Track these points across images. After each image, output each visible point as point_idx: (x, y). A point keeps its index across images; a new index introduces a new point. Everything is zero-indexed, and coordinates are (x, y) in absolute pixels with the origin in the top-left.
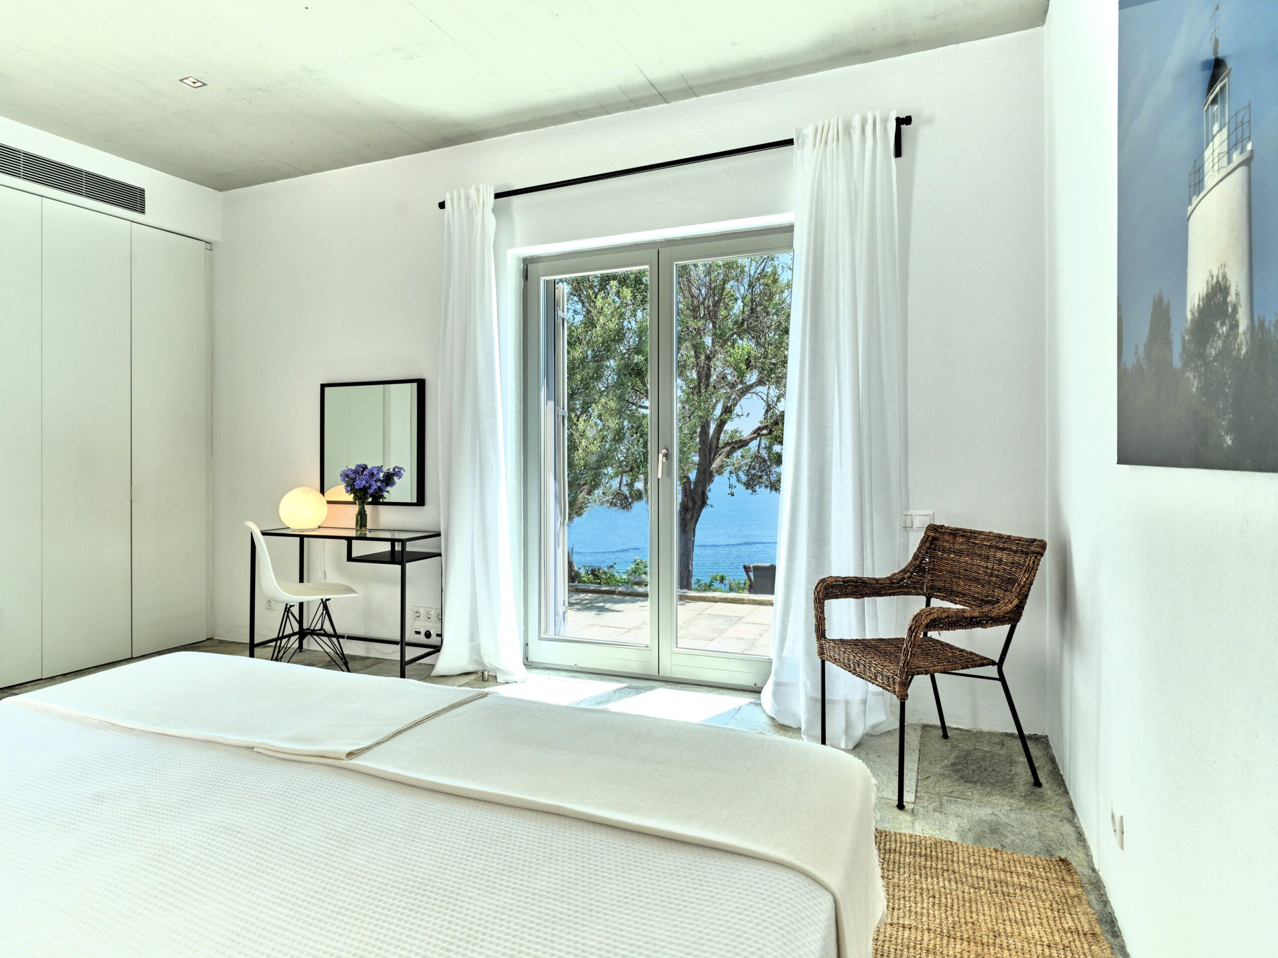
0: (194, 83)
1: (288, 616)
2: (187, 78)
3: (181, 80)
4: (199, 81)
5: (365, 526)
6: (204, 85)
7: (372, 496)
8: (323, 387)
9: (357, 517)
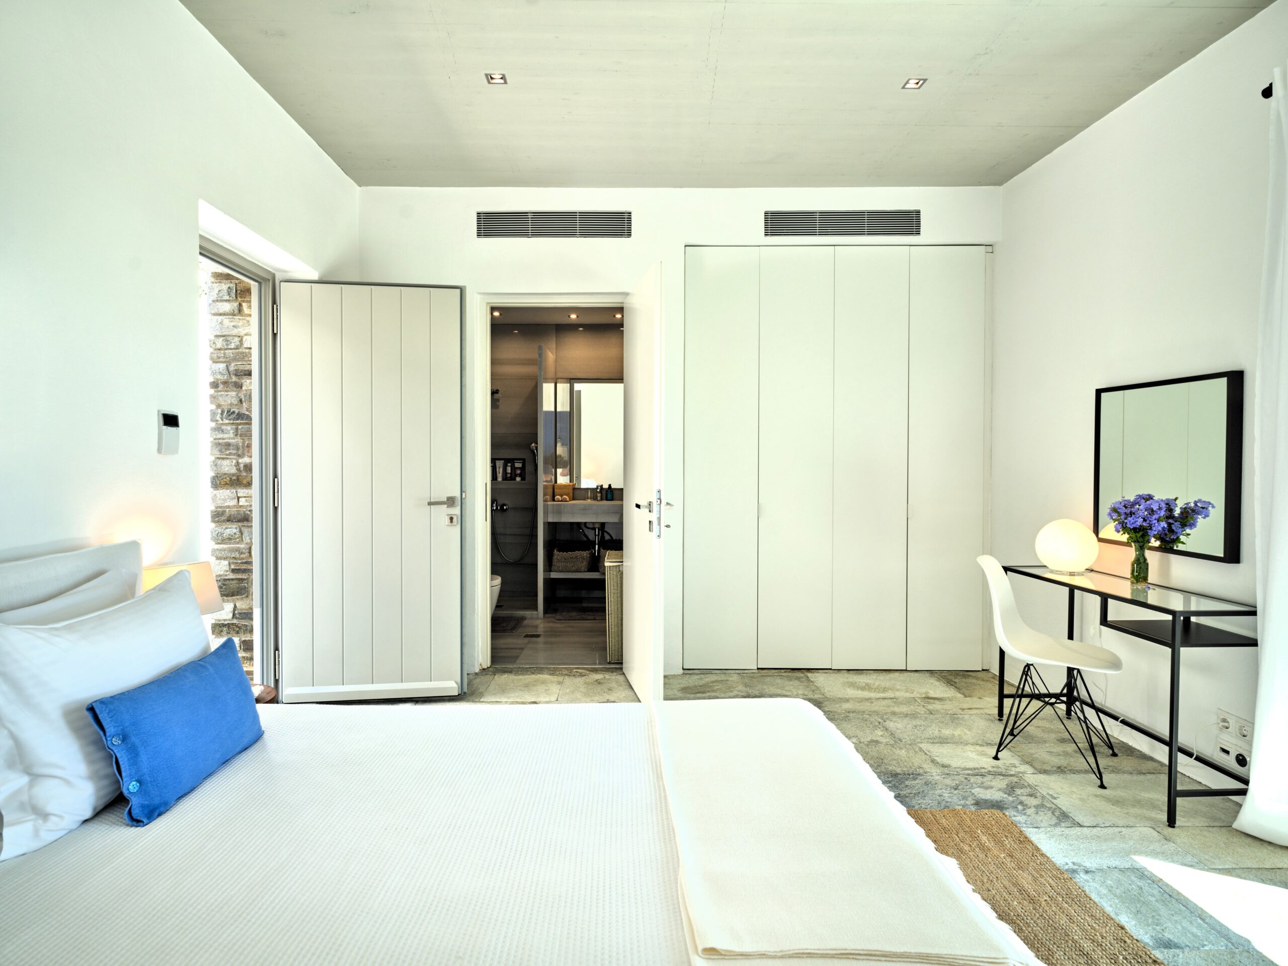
0: (917, 83)
1: (1026, 679)
2: (907, 83)
3: (903, 87)
4: (920, 80)
5: (1145, 579)
6: (925, 80)
7: (1159, 537)
8: (1099, 392)
9: (1133, 565)
